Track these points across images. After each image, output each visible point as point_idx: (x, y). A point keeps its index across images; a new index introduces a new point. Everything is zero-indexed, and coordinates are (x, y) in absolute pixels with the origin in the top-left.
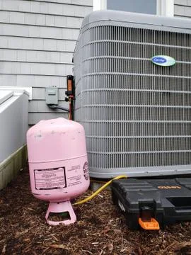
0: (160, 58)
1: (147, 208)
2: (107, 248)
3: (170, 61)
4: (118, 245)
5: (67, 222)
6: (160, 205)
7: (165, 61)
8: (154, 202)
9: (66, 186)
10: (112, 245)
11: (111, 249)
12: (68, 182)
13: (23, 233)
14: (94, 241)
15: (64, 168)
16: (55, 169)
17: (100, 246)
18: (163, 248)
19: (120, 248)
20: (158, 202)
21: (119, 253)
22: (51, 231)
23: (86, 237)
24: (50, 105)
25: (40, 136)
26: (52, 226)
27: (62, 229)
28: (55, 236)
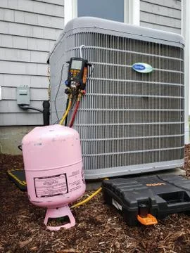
0: (140, 65)
1: (144, 206)
2: (115, 246)
3: (148, 68)
4: (123, 242)
5: (67, 226)
6: (155, 201)
7: (144, 68)
8: (150, 199)
9: (68, 192)
10: (117, 242)
11: (118, 246)
12: (70, 187)
13: (27, 242)
14: (100, 241)
15: (65, 174)
16: (56, 176)
17: (107, 245)
18: (162, 240)
19: (126, 244)
20: (153, 199)
21: (125, 249)
22: (55, 237)
23: (90, 238)
24: (21, 106)
25: (41, 144)
26: (54, 232)
27: (65, 234)
28: (61, 241)
